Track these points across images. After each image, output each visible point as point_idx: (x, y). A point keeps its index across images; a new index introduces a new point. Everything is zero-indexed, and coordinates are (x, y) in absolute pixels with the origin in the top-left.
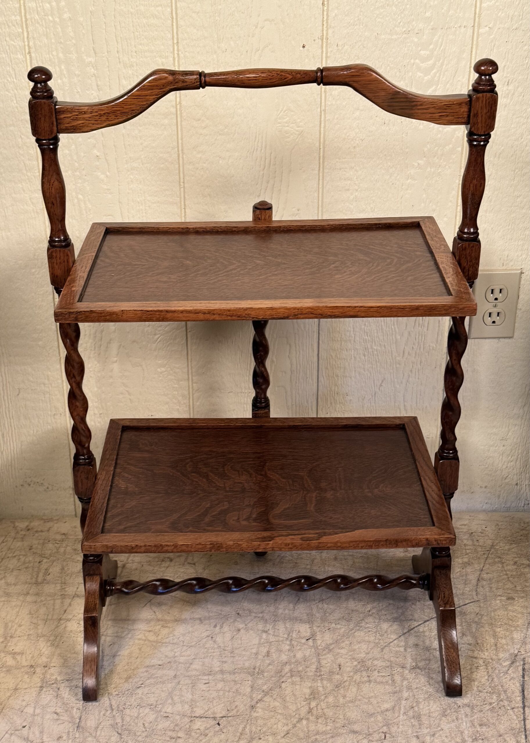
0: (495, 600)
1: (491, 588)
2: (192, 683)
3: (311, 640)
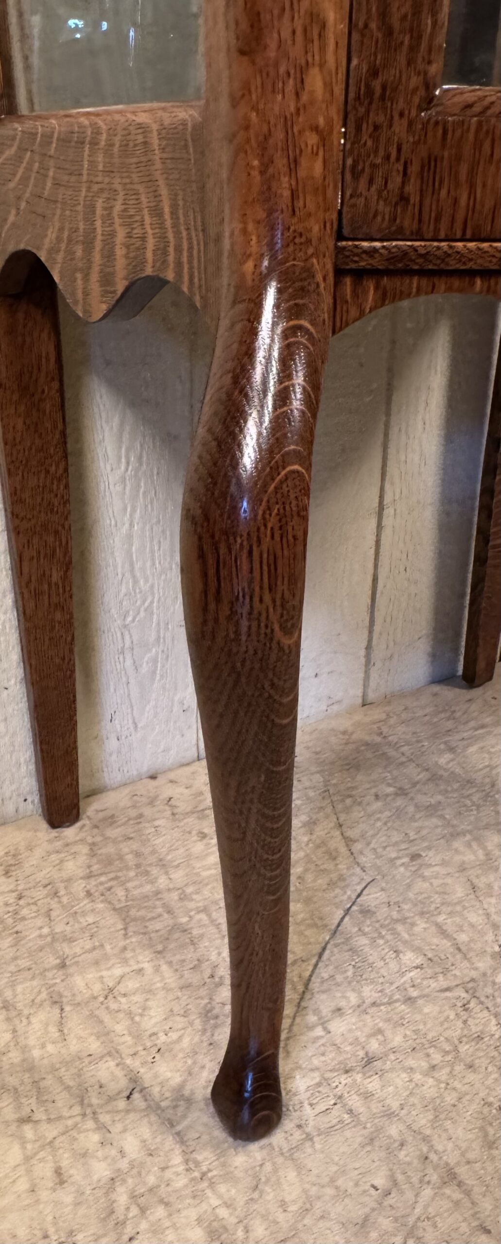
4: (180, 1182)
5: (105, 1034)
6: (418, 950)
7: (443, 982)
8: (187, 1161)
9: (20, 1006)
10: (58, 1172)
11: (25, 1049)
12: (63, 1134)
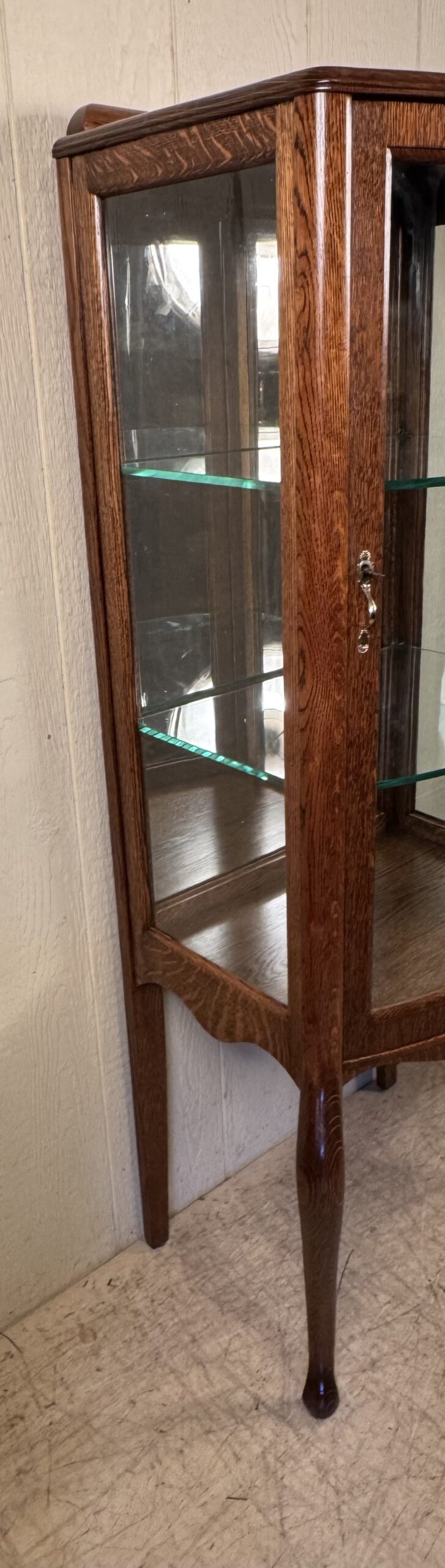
4: (297, 1447)
5: (232, 1376)
6: (385, 1292)
7: (402, 1309)
8: (297, 1435)
9: (180, 1369)
10: (235, 1454)
11: (193, 1394)
12: (231, 1435)
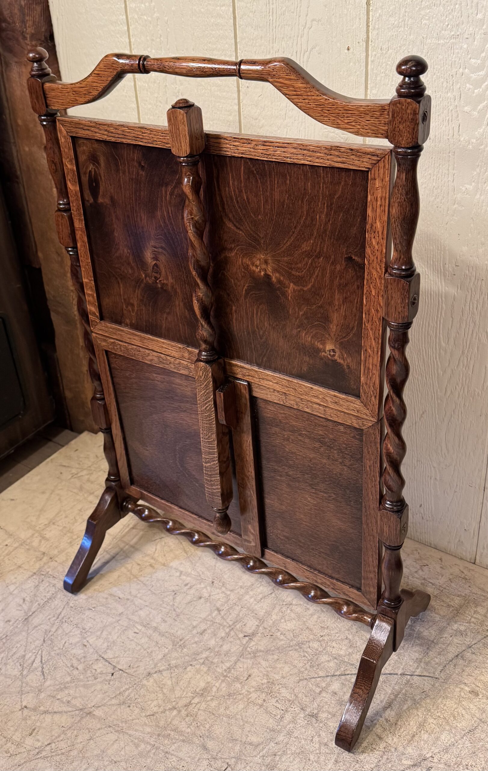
0: (457, 686)
1: (463, 671)
2: (127, 627)
3: (247, 638)
